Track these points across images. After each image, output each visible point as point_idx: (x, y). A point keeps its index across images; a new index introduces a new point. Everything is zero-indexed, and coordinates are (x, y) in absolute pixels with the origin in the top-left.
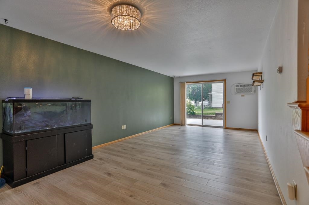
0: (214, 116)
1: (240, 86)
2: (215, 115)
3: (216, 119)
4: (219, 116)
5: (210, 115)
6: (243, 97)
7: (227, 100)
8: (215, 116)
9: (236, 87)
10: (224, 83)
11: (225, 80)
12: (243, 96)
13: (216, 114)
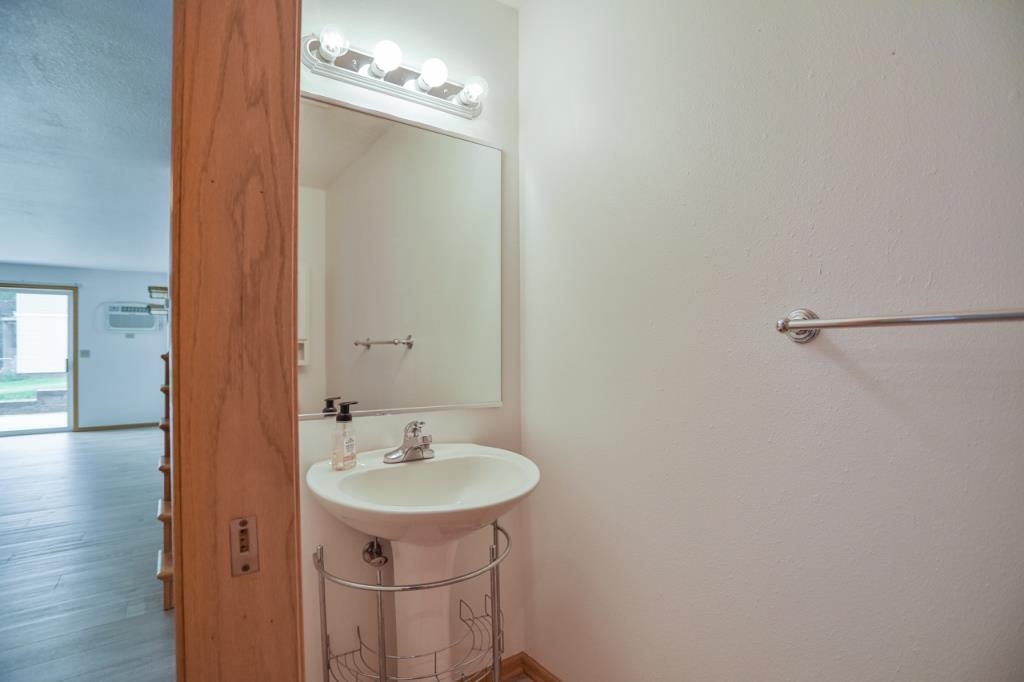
0: (29, 404)
1: (123, 311)
2: (35, 400)
3: (38, 412)
4: (50, 401)
5: (15, 401)
6: (131, 340)
7: (81, 348)
8: (35, 403)
9: (111, 310)
10: (72, 294)
11: (75, 289)
12: (130, 336)
13: (42, 395)
